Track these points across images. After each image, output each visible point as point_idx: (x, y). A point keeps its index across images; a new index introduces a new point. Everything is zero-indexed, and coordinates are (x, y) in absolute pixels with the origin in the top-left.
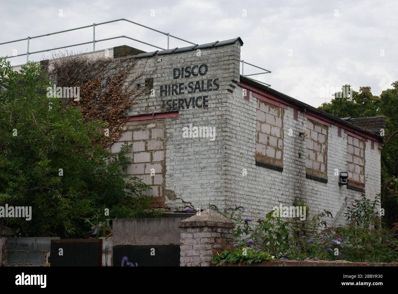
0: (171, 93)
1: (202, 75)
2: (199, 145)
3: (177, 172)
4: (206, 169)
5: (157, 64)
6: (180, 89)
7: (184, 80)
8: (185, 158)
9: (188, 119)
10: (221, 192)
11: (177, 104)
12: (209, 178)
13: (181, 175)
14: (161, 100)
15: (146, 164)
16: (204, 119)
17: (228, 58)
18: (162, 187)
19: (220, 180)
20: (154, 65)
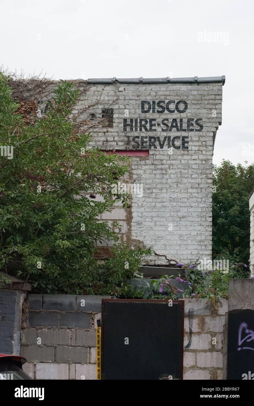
0: (139, 129)
1: (180, 112)
2: (177, 191)
3: (147, 220)
4: (186, 219)
5: (118, 93)
6: (151, 125)
7: (156, 116)
8: (158, 205)
9: (162, 160)
10: (206, 246)
11: (146, 142)
12: (189, 229)
13: (152, 224)
14: (125, 136)
16: (183, 162)
17: (214, 97)
18: (126, 236)
19: (204, 233)
20: (114, 94)
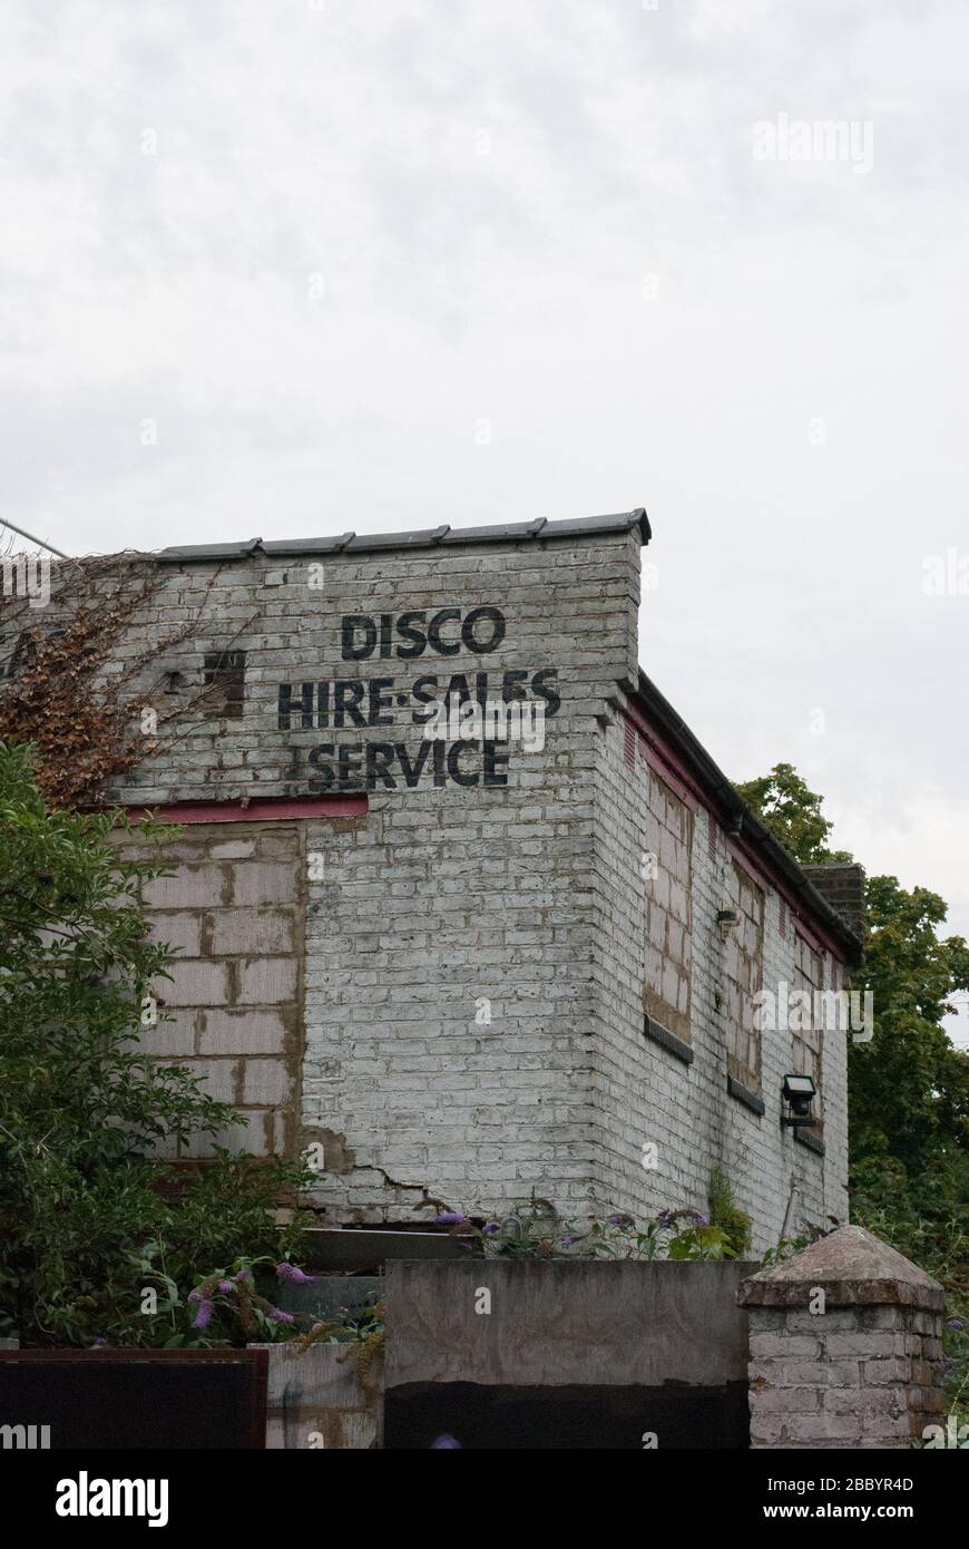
0: (331, 719)
1: (478, 649)
2: (465, 940)
3: (357, 1053)
4: (497, 1045)
5: (262, 595)
6: (376, 703)
7: (393, 667)
8: (399, 995)
9: (412, 829)
10: (571, 1145)
11: (358, 766)
12: (511, 1083)
13: (379, 1067)
14: (285, 744)
15: (209, 1013)
16: (488, 832)
17: (598, 589)
18: (285, 1116)
19: (564, 1095)
20: (247, 597)
